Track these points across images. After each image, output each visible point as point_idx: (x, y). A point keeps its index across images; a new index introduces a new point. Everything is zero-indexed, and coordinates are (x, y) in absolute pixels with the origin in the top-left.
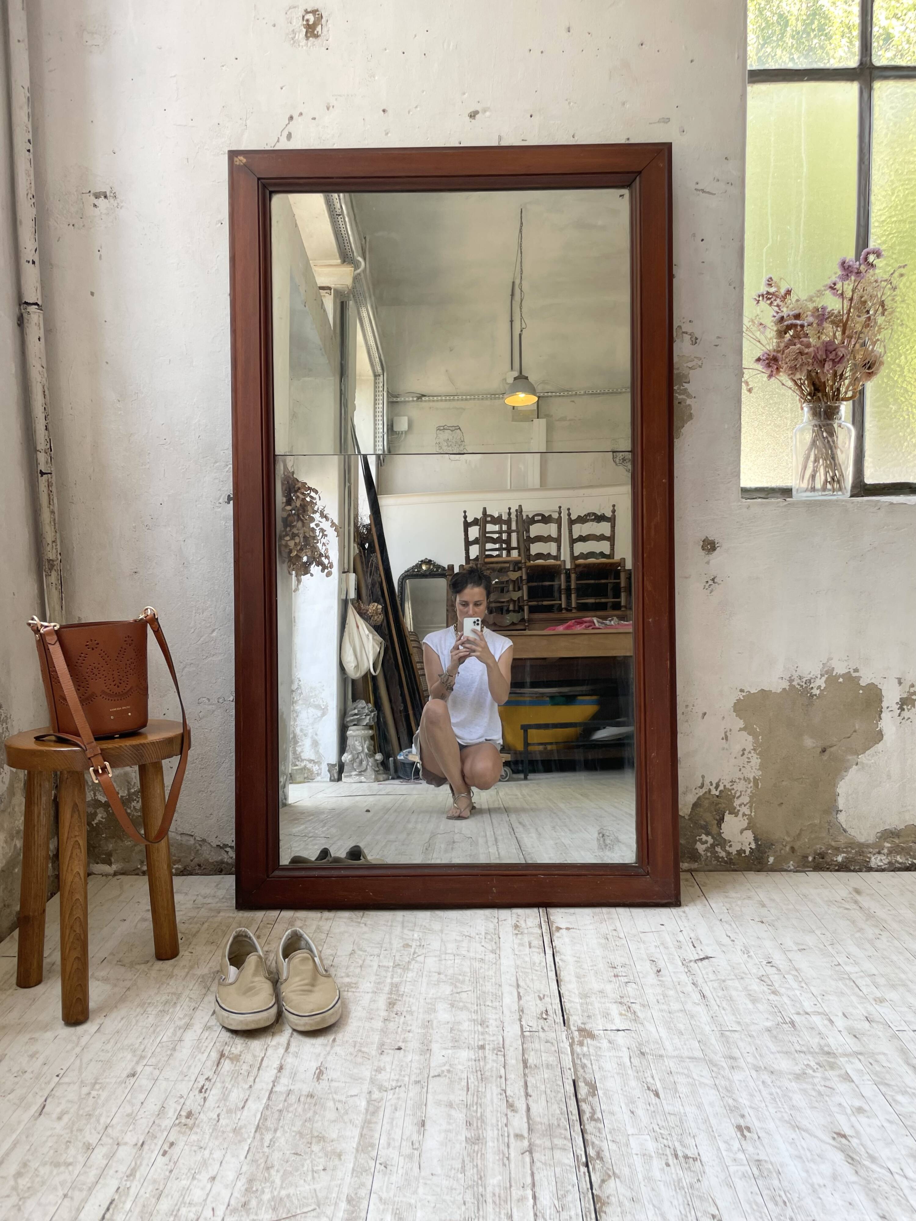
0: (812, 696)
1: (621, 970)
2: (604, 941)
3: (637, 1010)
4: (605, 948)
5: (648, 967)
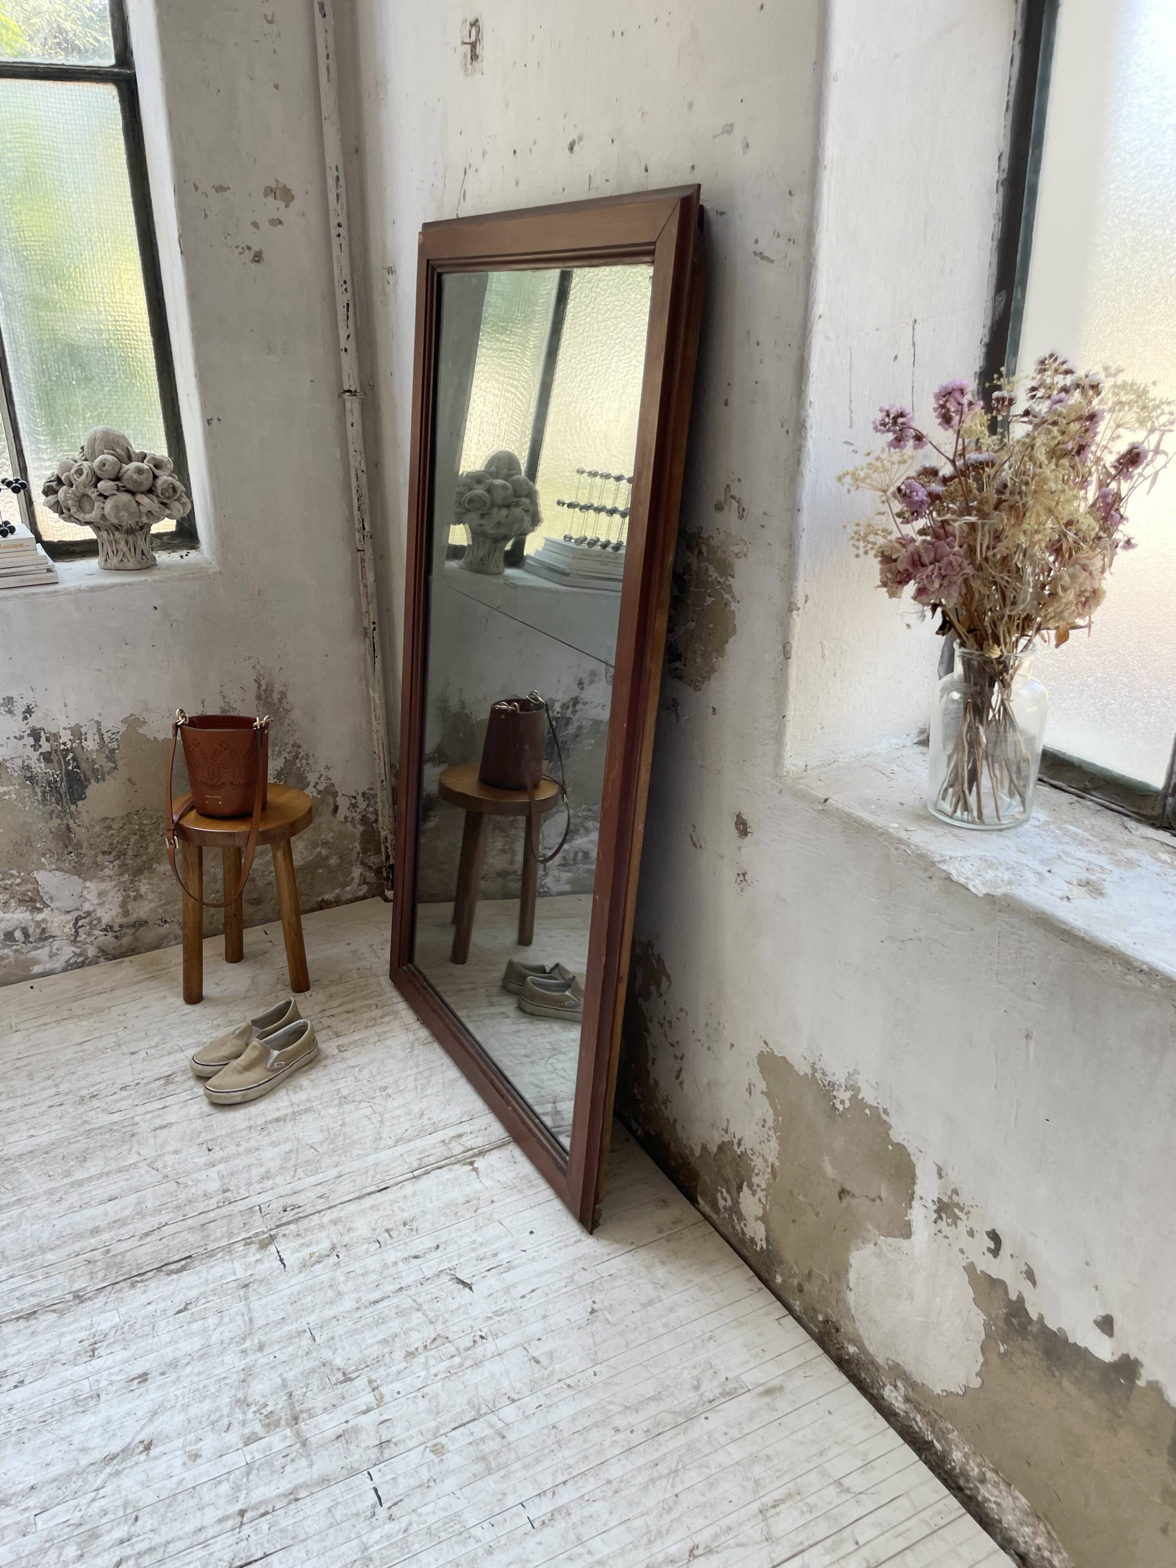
0: (835, 1108)
1: (404, 1230)
2: (462, 1200)
3: (325, 1262)
4: (447, 1206)
5: (422, 1247)
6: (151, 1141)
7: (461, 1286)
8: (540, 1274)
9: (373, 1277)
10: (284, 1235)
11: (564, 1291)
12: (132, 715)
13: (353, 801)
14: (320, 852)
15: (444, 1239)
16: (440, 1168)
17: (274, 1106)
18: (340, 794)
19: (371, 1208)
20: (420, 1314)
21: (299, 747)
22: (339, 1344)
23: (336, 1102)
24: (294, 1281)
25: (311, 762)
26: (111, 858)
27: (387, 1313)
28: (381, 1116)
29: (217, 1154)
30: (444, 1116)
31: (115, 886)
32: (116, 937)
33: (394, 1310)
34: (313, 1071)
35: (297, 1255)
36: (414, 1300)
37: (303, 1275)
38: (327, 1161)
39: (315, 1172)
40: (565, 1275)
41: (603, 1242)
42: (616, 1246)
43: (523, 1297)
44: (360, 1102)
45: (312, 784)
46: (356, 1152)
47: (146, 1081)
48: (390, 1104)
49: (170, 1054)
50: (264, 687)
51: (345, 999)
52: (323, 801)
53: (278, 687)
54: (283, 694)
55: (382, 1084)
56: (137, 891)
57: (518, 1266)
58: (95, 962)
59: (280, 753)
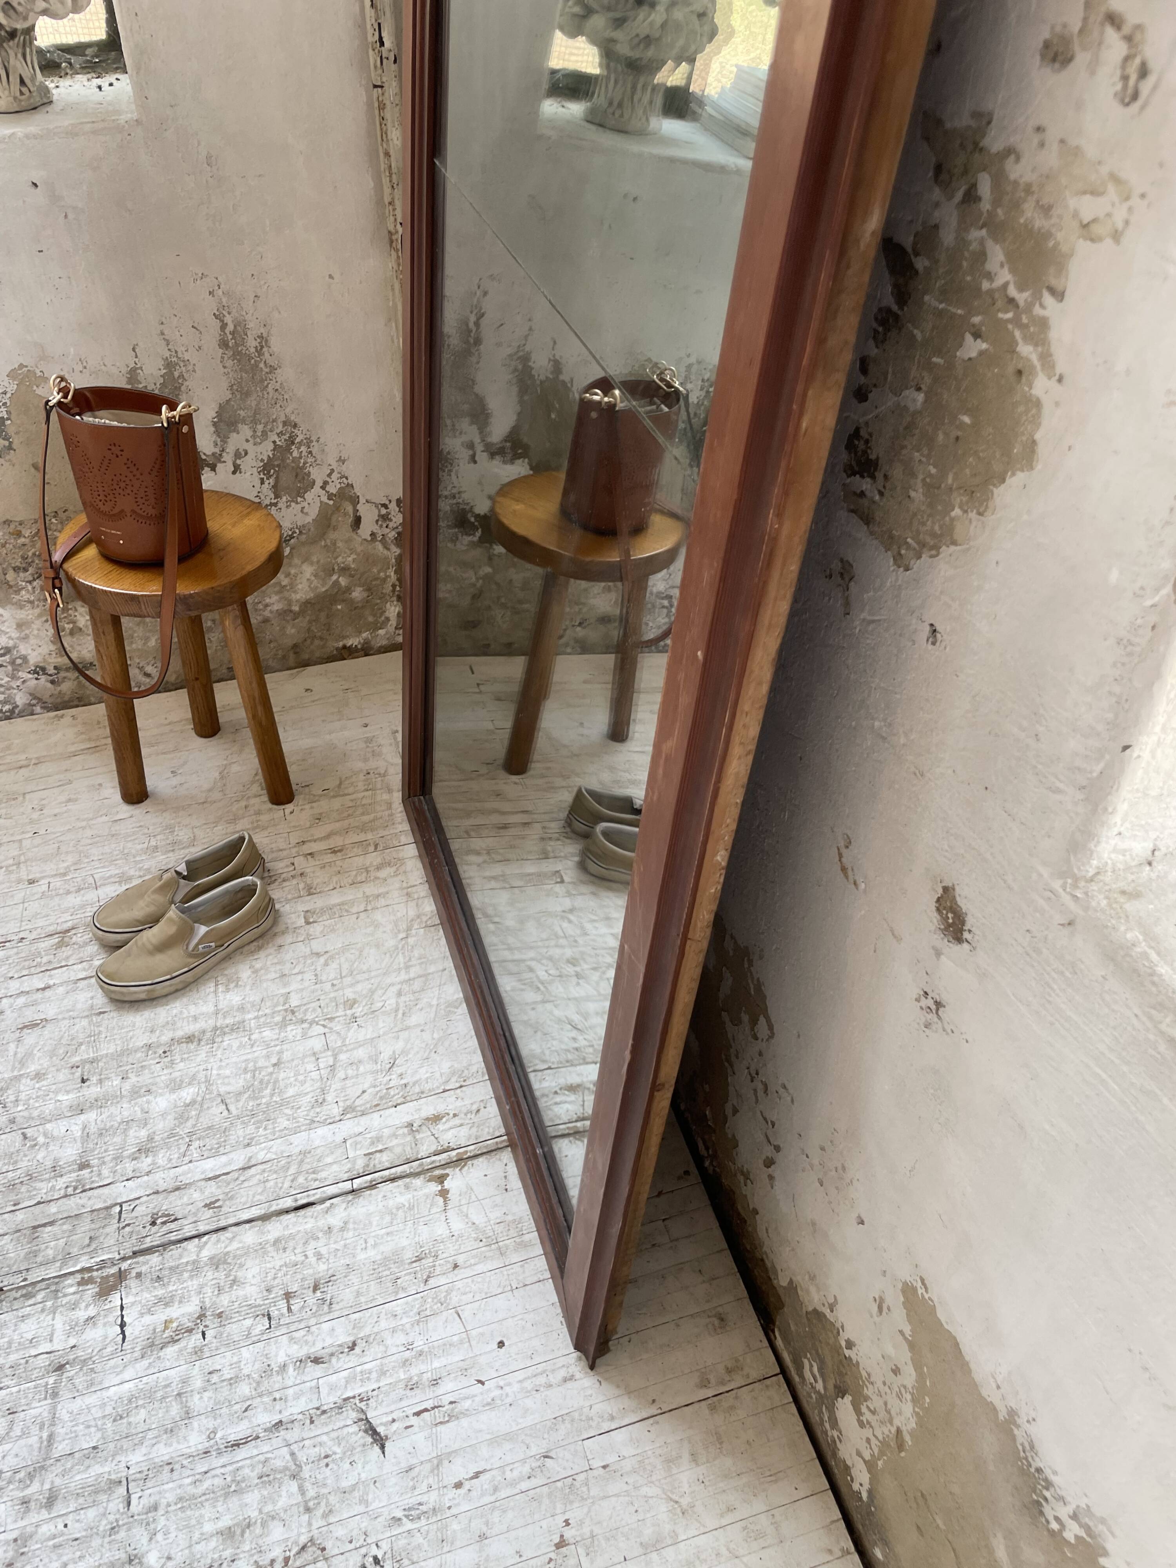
1: (312, 1299)
2: (409, 1255)
3: (182, 1344)
4: (386, 1261)
5: (329, 1341)
6: (12, 1046)
7: (370, 1440)
8: (495, 1441)
9: (244, 1389)
10: (139, 1275)
11: (524, 1486)
12: (21, 366)
13: (384, 511)
14: (337, 581)
15: (367, 1331)
16: (393, 1180)
17: (193, 1010)
18: (362, 500)
19: (277, 1241)
20: (294, 1486)
21: (295, 426)
22: (162, 1522)
23: (278, 1018)
24: (128, 1374)
25: (314, 451)
26: (28, 575)
27: (247, 1471)
28: (335, 1056)
29: (92, 1091)
30: (423, 1073)
31: (40, 616)
32: (52, 682)
33: (259, 1469)
34: (262, 954)
35: (148, 1319)
36: (293, 1454)
37: (145, 1363)
38: (239, 1133)
39: (216, 1153)
40: (534, 1450)
41: (609, 1389)
42: (626, 1402)
43: (458, 1485)
44: (312, 1022)
45: (319, 483)
46: (283, 1123)
47: (34, 935)
48: (354, 1035)
49: (79, 890)
50: (230, 327)
51: (337, 826)
52: (337, 508)
53: (254, 329)
54: (263, 341)
55: (349, 994)
56: (74, 622)
57: (465, 1414)
58: (28, 712)
59: (264, 433)
